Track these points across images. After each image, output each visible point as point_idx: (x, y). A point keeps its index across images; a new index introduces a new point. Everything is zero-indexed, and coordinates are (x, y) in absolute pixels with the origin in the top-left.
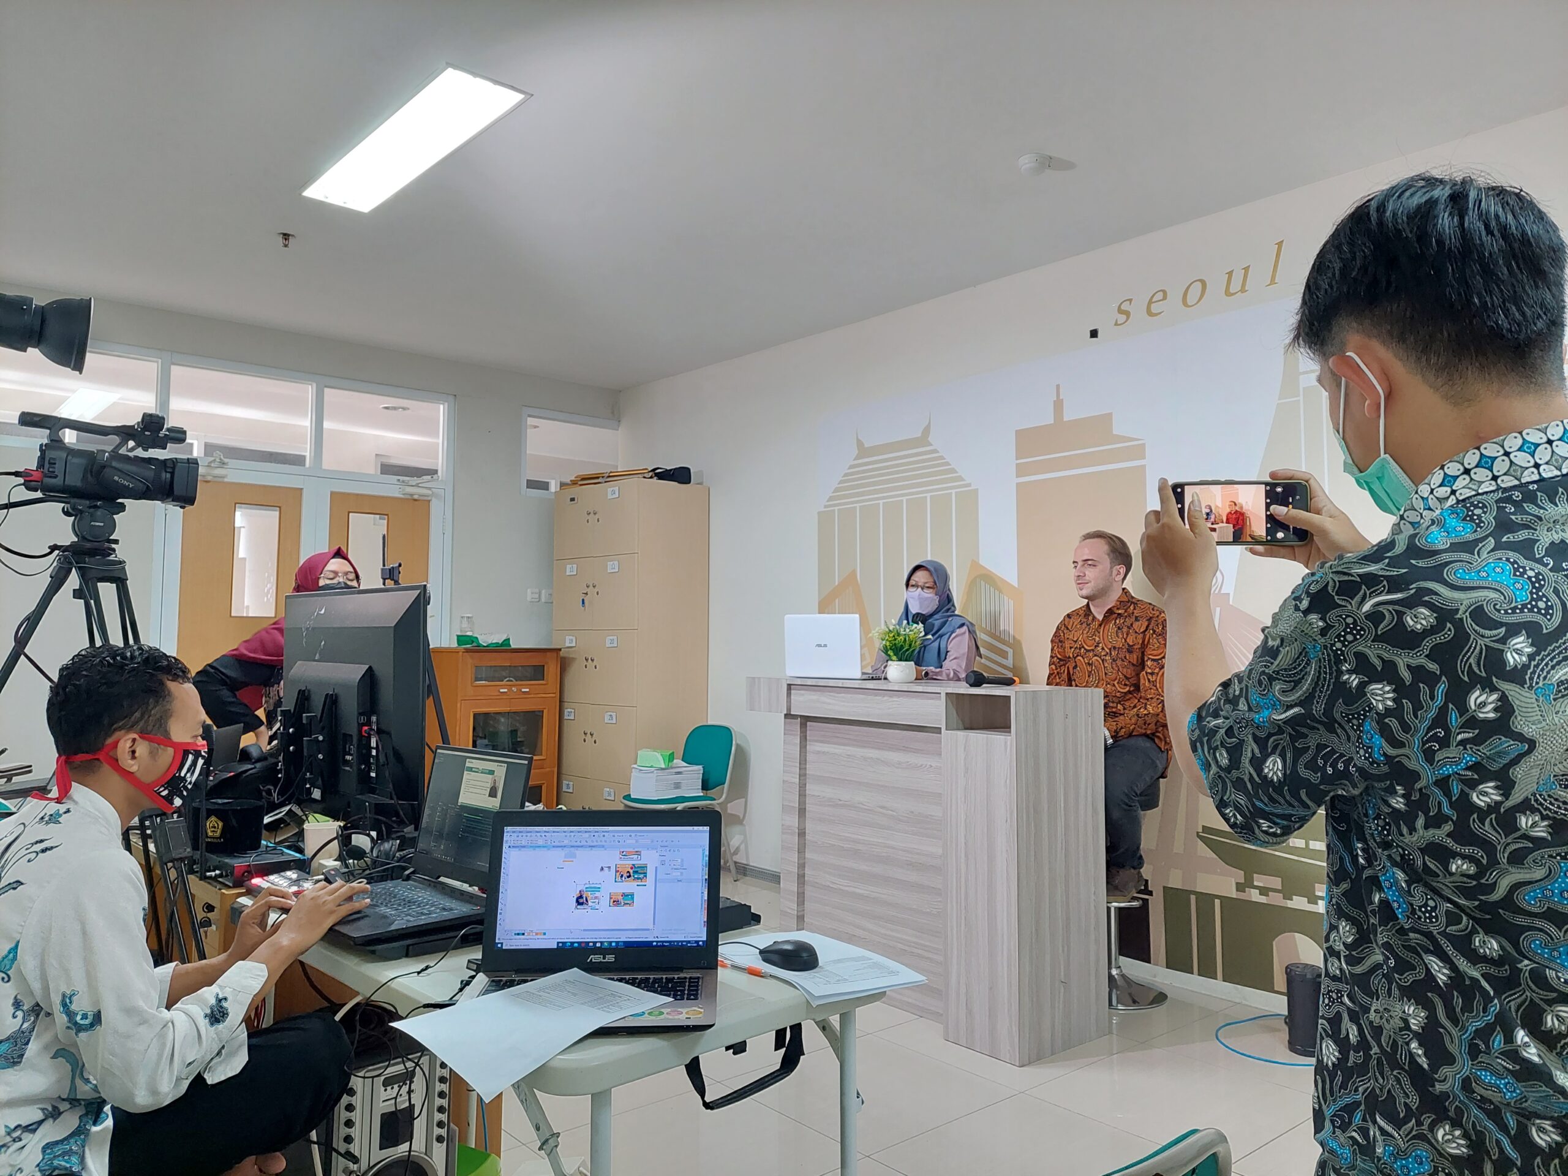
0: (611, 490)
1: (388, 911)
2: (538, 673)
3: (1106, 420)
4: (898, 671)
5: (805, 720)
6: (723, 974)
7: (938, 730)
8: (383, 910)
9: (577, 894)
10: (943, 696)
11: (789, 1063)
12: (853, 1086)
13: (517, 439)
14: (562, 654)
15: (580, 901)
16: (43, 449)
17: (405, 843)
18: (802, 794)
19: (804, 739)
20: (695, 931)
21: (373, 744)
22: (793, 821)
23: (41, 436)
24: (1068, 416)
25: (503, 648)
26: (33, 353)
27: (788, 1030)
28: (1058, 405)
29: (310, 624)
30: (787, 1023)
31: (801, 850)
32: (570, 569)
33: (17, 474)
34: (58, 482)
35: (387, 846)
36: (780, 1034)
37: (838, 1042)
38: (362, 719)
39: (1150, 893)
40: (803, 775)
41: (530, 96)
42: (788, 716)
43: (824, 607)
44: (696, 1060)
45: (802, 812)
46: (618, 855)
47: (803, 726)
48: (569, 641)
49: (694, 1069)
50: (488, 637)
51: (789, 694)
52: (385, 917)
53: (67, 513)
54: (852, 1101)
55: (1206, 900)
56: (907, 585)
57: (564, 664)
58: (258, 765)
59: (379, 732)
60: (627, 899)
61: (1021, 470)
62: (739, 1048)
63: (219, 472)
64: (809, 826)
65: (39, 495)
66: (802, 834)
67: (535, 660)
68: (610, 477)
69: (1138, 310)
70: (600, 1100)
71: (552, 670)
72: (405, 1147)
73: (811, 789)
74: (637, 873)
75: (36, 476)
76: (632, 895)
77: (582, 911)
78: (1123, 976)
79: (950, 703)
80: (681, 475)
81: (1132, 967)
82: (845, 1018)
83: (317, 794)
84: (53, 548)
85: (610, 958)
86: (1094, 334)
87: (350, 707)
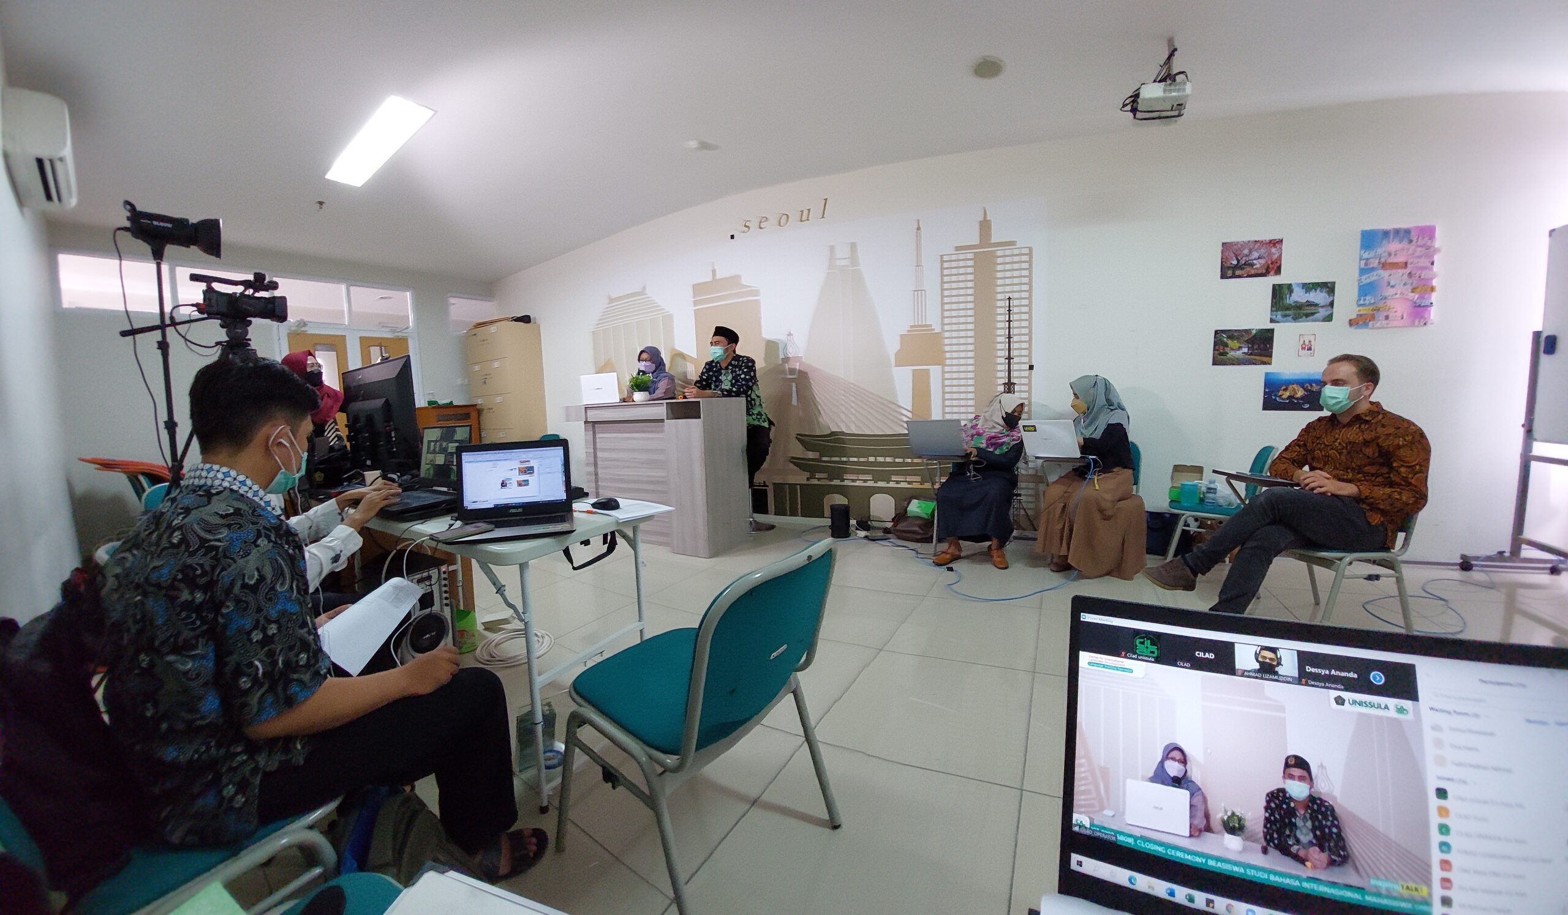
0: (493, 328)
1: (409, 501)
2: (467, 416)
3: (738, 277)
4: (638, 396)
5: (595, 423)
6: (575, 514)
7: (662, 421)
8: (406, 501)
9: (501, 482)
10: (665, 405)
11: (611, 549)
12: (640, 560)
13: (445, 309)
14: (478, 407)
15: (503, 485)
16: (205, 292)
17: (413, 476)
18: (595, 457)
19: (594, 434)
20: (561, 495)
21: (393, 435)
22: (591, 469)
23: (203, 286)
24: (718, 277)
25: (450, 405)
26: (194, 249)
27: (609, 534)
28: (714, 272)
29: (355, 384)
30: (608, 530)
31: (597, 481)
32: (477, 368)
33: (193, 305)
34: (214, 309)
35: (405, 478)
36: (605, 536)
37: (632, 543)
38: (386, 424)
39: (768, 486)
40: (595, 449)
41: (436, 112)
42: (586, 422)
43: (599, 371)
44: (567, 548)
45: (596, 465)
46: (519, 463)
47: (594, 427)
48: (479, 402)
49: (567, 552)
50: (443, 401)
51: (586, 412)
52: (408, 503)
53: (222, 326)
54: (640, 566)
55: (792, 486)
56: (639, 360)
57: (479, 412)
58: (339, 453)
59: (395, 429)
60: (525, 483)
61: (696, 303)
62: (586, 543)
63: (303, 329)
64: (599, 471)
65: (205, 316)
66: (596, 474)
67: (465, 411)
68: (492, 322)
69: (753, 225)
70: (523, 567)
71: (474, 414)
72: (429, 609)
73: (599, 454)
74: (529, 470)
75: (203, 307)
76: (528, 480)
77: (504, 490)
78: (755, 521)
79: (669, 409)
80: (526, 319)
81: (761, 518)
82: (635, 529)
83: (369, 463)
84: (217, 344)
85: (520, 510)
86: (732, 237)
87: (378, 419)
